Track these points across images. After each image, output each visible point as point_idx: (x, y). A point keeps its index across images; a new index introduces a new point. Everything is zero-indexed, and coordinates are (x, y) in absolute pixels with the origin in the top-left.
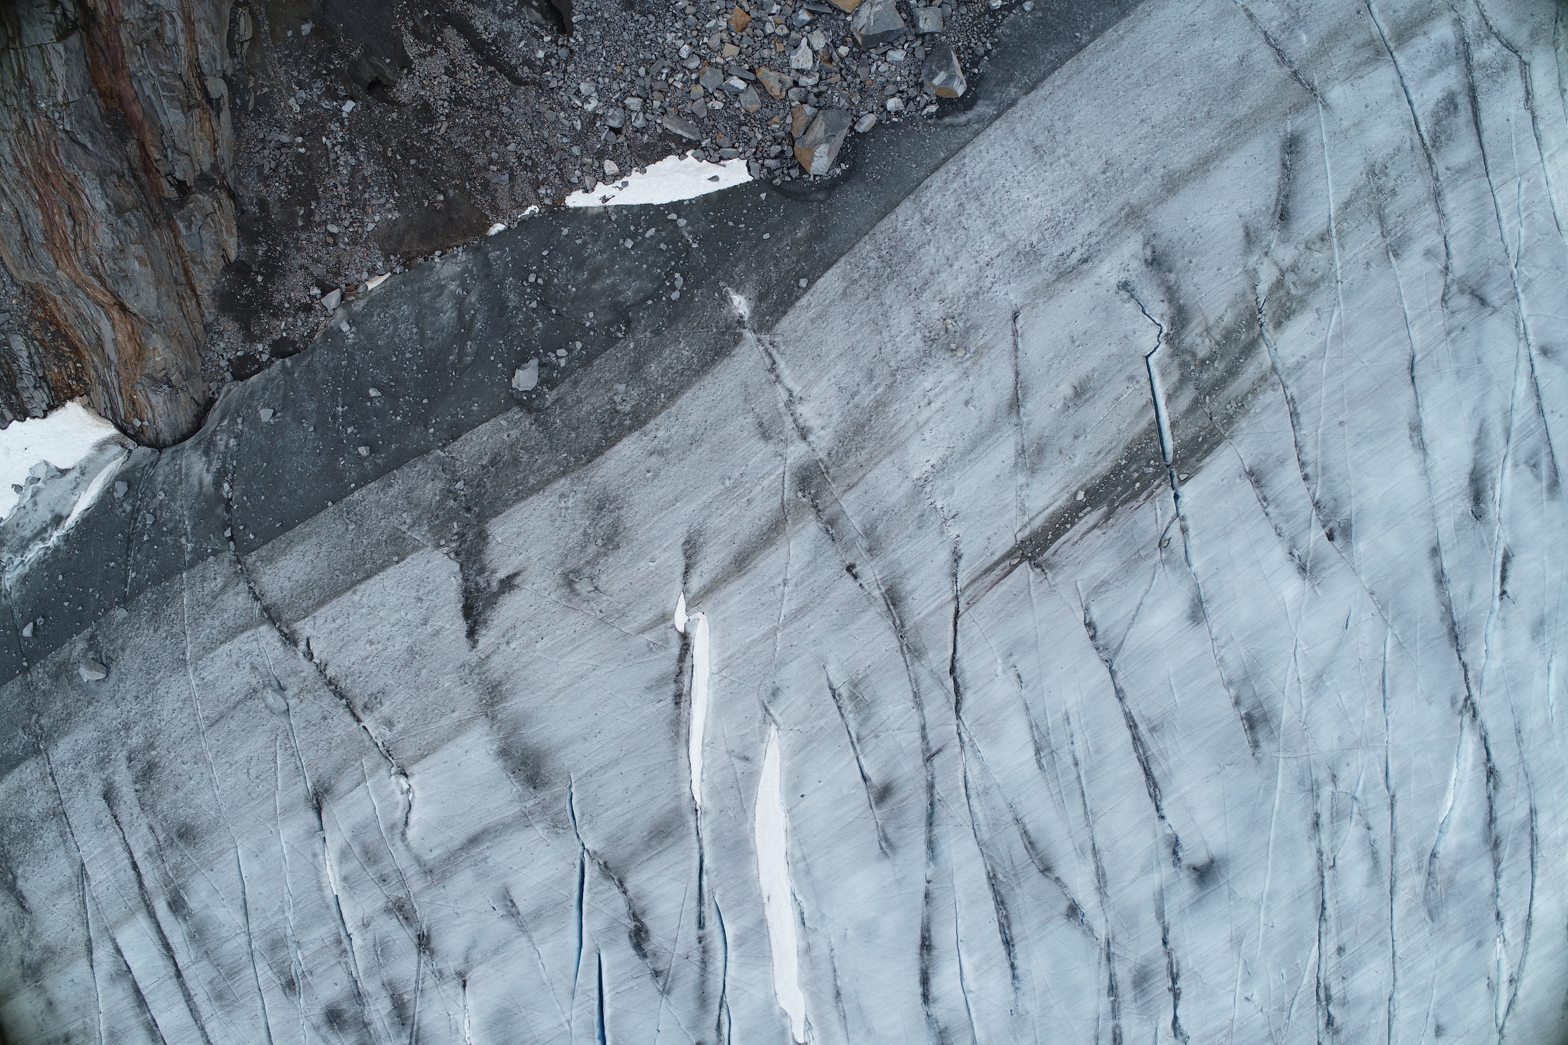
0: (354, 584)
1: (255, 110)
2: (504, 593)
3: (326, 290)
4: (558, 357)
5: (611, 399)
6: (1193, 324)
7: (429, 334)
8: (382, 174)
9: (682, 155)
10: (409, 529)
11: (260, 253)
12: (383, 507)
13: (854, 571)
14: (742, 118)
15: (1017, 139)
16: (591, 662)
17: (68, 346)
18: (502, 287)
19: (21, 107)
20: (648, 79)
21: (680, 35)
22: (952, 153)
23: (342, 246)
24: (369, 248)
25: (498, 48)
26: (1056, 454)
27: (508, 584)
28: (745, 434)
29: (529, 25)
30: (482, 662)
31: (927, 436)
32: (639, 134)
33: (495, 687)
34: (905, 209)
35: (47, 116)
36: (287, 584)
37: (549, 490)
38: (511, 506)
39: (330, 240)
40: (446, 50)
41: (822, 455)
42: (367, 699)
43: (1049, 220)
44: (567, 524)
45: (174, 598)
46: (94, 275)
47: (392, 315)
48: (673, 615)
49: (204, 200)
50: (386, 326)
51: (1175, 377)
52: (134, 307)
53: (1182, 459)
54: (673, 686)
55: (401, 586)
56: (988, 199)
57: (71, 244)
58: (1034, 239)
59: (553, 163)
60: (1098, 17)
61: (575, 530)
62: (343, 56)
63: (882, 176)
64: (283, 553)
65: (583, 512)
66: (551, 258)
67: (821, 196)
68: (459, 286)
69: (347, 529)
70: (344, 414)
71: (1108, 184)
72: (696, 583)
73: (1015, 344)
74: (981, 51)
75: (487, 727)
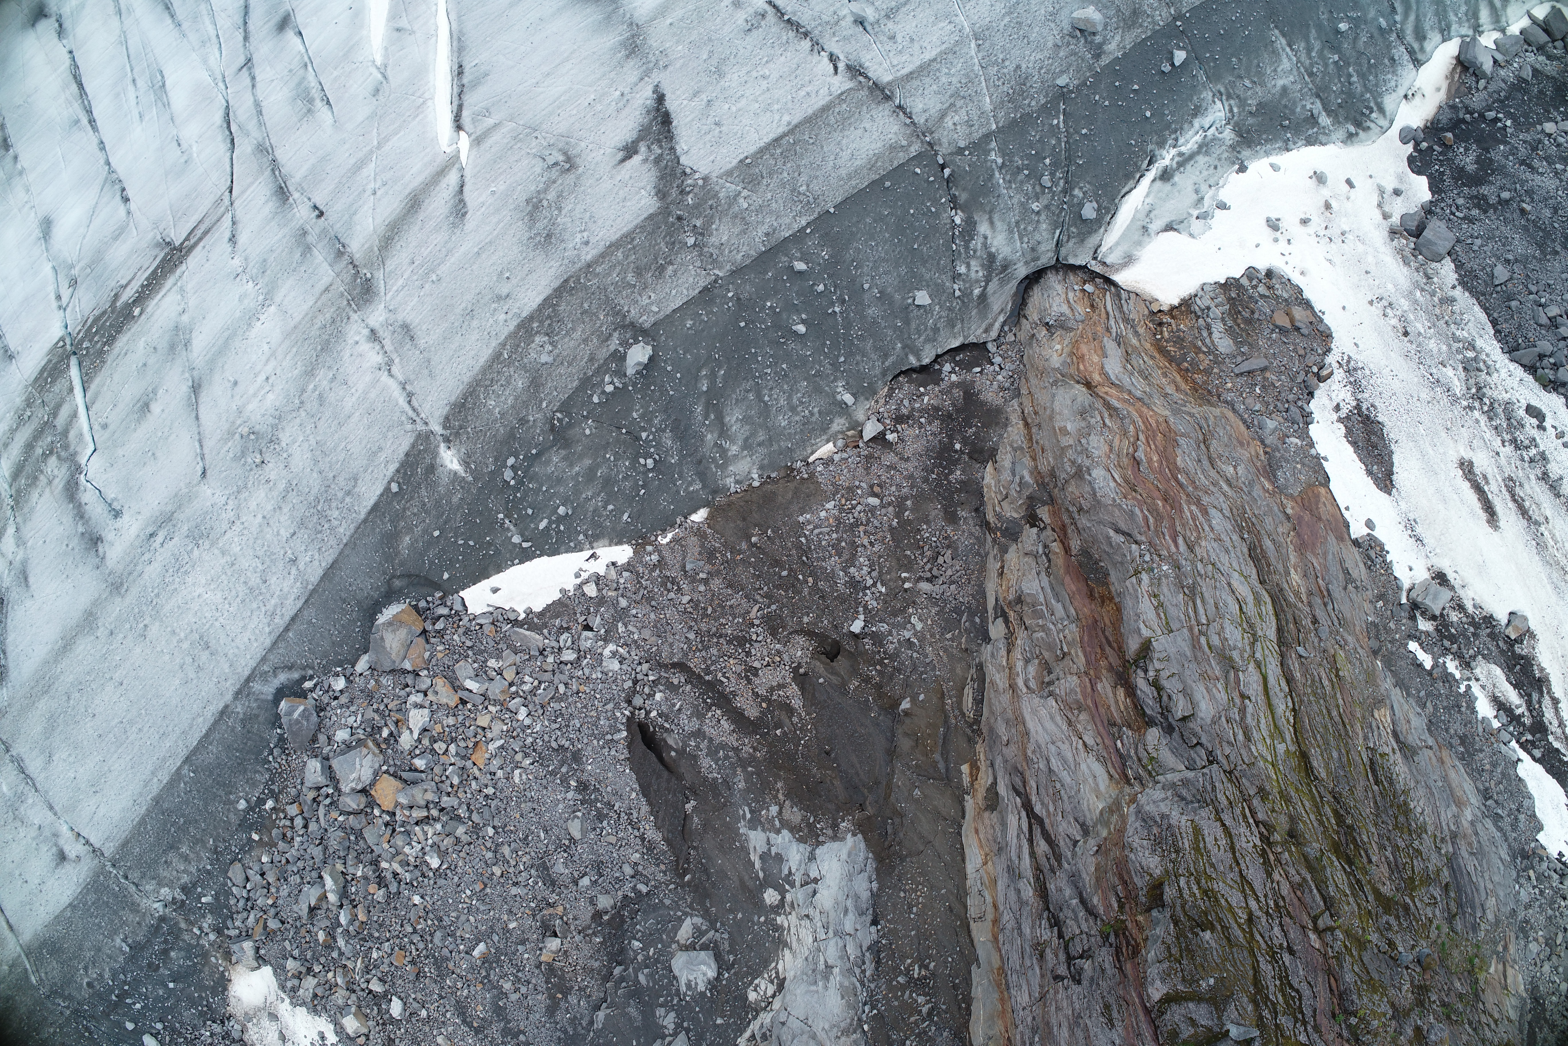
0: (791, 132)
1: (960, 614)
2: (633, 142)
3: (879, 439)
4: (612, 383)
5: (555, 347)
6: (61, 486)
7: (751, 396)
8: (818, 559)
9: (529, 612)
10: (740, 192)
11: (958, 473)
12: (771, 212)
13: (317, 212)
14: (470, 653)
15: (226, 655)
16: (541, 89)
17: (1169, 352)
18: (682, 451)
19: (1193, 563)
20: (556, 681)
21: (529, 731)
22: (281, 637)
23: (863, 484)
24: (833, 484)
25: (705, 702)
26: (159, 347)
27: (629, 151)
28: (424, 327)
29: (673, 727)
30: (647, 73)
31: (266, 347)
32: (565, 625)
33: (633, 52)
34: (315, 574)
35: (1160, 556)
36: (868, 126)
37: (601, 248)
38: (636, 227)
39: (877, 489)
40: (757, 695)
41: (354, 317)
42: (763, 23)
43: (186, 573)
44: (578, 216)
45: (1002, 102)
46: (1116, 409)
47: (798, 414)
48: (471, 146)
49: (1012, 512)
50: (802, 403)
51: (72, 435)
52: (1080, 389)
53: (63, 360)
54: (465, 81)
55: (739, 135)
56: (242, 589)
57: (1142, 437)
58: (196, 552)
59: (645, 588)
60: (179, 796)
61: (570, 211)
62: (867, 680)
63: (344, 609)
64: (878, 157)
65: (565, 230)
66: (636, 487)
67: (397, 583)
68: (728, 450)
69: (808, 186)
70: (832, 304)
71: (141, 613)
72: (452, 178)
73: (201, 446)
74: (276, 752)
75: (636, 15)
